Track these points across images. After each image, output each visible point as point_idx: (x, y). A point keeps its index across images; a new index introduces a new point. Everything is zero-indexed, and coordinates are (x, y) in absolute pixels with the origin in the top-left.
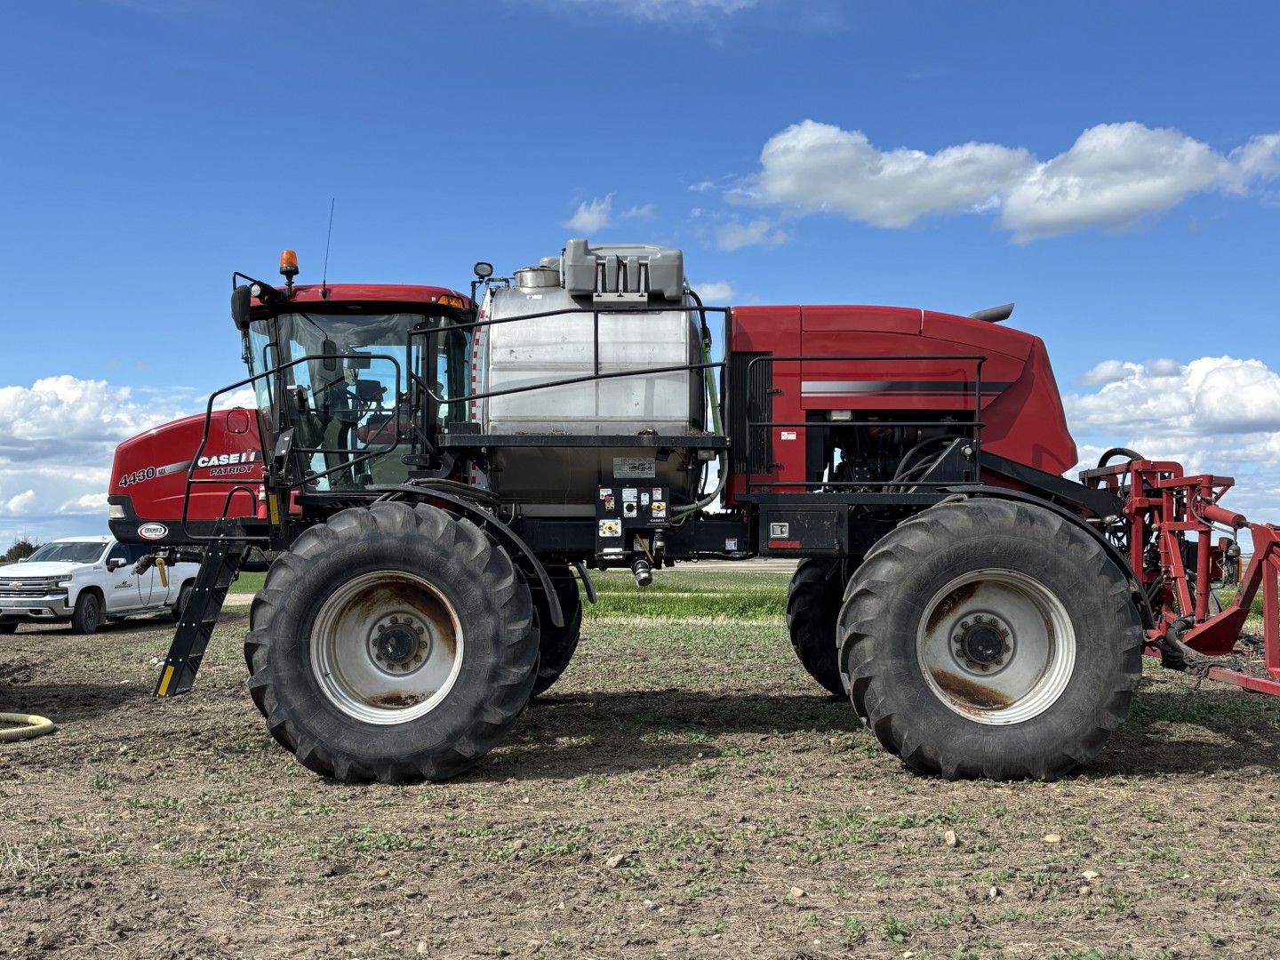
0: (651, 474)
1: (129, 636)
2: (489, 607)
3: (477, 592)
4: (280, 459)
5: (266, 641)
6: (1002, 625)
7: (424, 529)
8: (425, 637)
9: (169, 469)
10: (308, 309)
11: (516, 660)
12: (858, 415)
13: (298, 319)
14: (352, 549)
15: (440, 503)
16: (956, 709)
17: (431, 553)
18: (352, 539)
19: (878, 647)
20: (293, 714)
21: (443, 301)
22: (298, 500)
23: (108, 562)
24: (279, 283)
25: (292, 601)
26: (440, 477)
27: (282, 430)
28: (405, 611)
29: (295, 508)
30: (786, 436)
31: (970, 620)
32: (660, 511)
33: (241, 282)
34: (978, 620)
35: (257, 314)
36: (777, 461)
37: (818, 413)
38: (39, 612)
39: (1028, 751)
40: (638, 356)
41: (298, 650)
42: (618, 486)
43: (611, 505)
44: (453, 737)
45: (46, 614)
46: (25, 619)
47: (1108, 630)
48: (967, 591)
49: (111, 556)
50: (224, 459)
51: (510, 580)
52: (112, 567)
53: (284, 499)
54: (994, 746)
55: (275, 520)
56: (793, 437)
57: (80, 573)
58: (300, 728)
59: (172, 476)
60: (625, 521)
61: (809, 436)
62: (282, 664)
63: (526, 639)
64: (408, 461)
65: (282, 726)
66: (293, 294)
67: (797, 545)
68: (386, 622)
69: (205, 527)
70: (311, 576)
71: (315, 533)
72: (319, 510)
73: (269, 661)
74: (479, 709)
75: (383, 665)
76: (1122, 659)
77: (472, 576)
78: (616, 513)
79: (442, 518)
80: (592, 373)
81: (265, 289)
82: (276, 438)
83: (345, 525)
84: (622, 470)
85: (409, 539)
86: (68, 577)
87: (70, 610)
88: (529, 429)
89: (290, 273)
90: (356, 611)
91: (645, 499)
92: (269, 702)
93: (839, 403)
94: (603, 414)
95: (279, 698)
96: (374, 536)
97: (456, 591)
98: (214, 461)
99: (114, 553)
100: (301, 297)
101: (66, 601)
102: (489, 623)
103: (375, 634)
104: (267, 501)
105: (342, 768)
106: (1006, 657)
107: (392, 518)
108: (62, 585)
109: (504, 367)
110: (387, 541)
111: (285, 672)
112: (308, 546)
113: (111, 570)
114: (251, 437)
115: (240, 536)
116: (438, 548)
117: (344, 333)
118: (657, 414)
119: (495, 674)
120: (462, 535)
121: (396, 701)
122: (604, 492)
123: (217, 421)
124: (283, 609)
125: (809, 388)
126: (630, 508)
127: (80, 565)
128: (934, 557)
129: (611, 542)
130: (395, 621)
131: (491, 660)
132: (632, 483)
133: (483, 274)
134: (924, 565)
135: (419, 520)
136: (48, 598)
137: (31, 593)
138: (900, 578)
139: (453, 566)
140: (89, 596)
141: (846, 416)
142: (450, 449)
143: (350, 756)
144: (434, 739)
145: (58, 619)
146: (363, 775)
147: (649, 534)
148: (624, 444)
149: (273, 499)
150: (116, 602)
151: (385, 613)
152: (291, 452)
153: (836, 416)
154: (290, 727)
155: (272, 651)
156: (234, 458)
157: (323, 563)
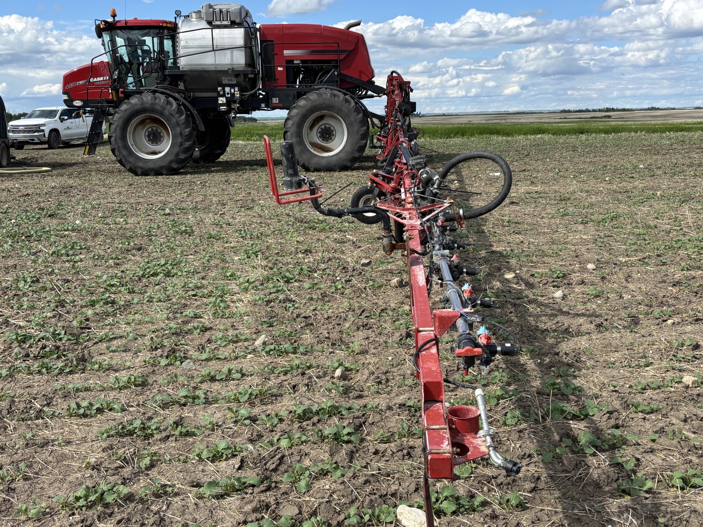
0: (234, 82)
1: (72, 149)
2: (178, 125)
3: (174, 120)
4: (115, 79)
5: (114, 135)
6: (332, 128)
7: (157, 101)
8: (162, 134)
9: (81, 82)
10: (121, 28)
11: (187, 140)
12: (303, 62)
13: (119, 31)
14: (136, 107)
15: (162, 93)
16: (314, 152)
17: (159, 108)
18: (136, 104)
19: (292, 135)
20: (124, 156)
21: (164, 25)
22: (122, 92)
23: (60, 118)
24: (110, 20)
25: (120, 123)
26: (166, 84)
27: (115, 70)
28: (155, 126)
29: (121, 95)
30: (279, 69)
31: (323, 127)
32: (237, 95)
33: (98, 22)
34: (325, 127)
35: (104, 30)
36: (277, 77)
37: (289, 61)
38: (33, 140)
39: (333, 163)
40: (227, 43)
41: (124, 138)
42: (224, 86)
43: (222, 93)
44: (171, 162)
45: (36, 140)
46: (27, 143)
47: (356, 128)
48: (321, 118)
49: (61, 116)
50: (99, 79)
51: (184, 116)
52: (62, 120)
53: (117, 92)
54: (324, 162)
55: (115, 99)
56: (282, 69)
57: (49, 123)
58: (126, 160)
59: (82, 85)
60: (226, 98)
61: (287, 69)
62: (119, 142)
63: (190, 134)
64: (157, 79)
65: (121, 160)
66: (116, 24)
67: (281, 105)
68: (150, 130)
69: (94, 101)
70: (125, 116)
71: (125, 103)
72: (128, 95)
73: (115, 140)
74: (177, 154)
75: (150, 143)
76: (360, 137)
77: (172, 115)
78: (224, 95)
79: (163, 97)
80: (212, 49)
81: (106, 22)
82: (113, 73)
83: (134, 100)
84: (225, 81)
85: (153, 104)
86: (44, 125)
87: (46, 139)
88: (193, 68)
89: (114, 16)
90: (141, 126)
91: (233, 91)
92: (116, 153)
93: (296, 57)
94: (218, 62)
95: (119, 152)
96: (143, 104)
97: (168, 120)
98: (95, 80)
99: (62, 114)
100: (118, 25)
101: (44, 135)
102: (178, 130)
103: (147, 133)
104: (112, 93)
105: (139, 172)
106: (333, 138)
107: (147, 98)
108: (41, 128)
109: (185, 47)
110: (146, 105)
111: (120, 144)
112: (124, 107)
113: (62, 122)
114: (106, 71)
115: (105, 104)
116: (161, 107)
117: (135, 35)
118: (235, 62)
119: (181, 144)
120: (169, 103)
121: (155, 153)
122: (219, 89)
123: (95, 66)
124: (118, 126)
125: (286, 52)
126: (228, 94)
127: (48, 120)
128: (307, 108)
129: (223, 105)
130: (152, 130)
131: (180, 140)
132: (228, 85)
133: (178, 14)
134: (304, 110)
135: (155, 99)
136: (36, 134)
137: (29, 132)
138: (297, 114)
139: (166, 112)
140: (54, 133)
141: (298, 62)
142: (169, 75)
143: (141, 168)
144: (165, 163)
145: (42, 143)
146: (145, 173)
147: (235, 102)
148: (224, 73)
149: (114, 92)
150: (65, 136)
151: (149, 127)
152: (118, 77)
153: (295, 62)
154: (123, 160)
155: (116, 138)
156: (101, 79)
157: (128, 112)
